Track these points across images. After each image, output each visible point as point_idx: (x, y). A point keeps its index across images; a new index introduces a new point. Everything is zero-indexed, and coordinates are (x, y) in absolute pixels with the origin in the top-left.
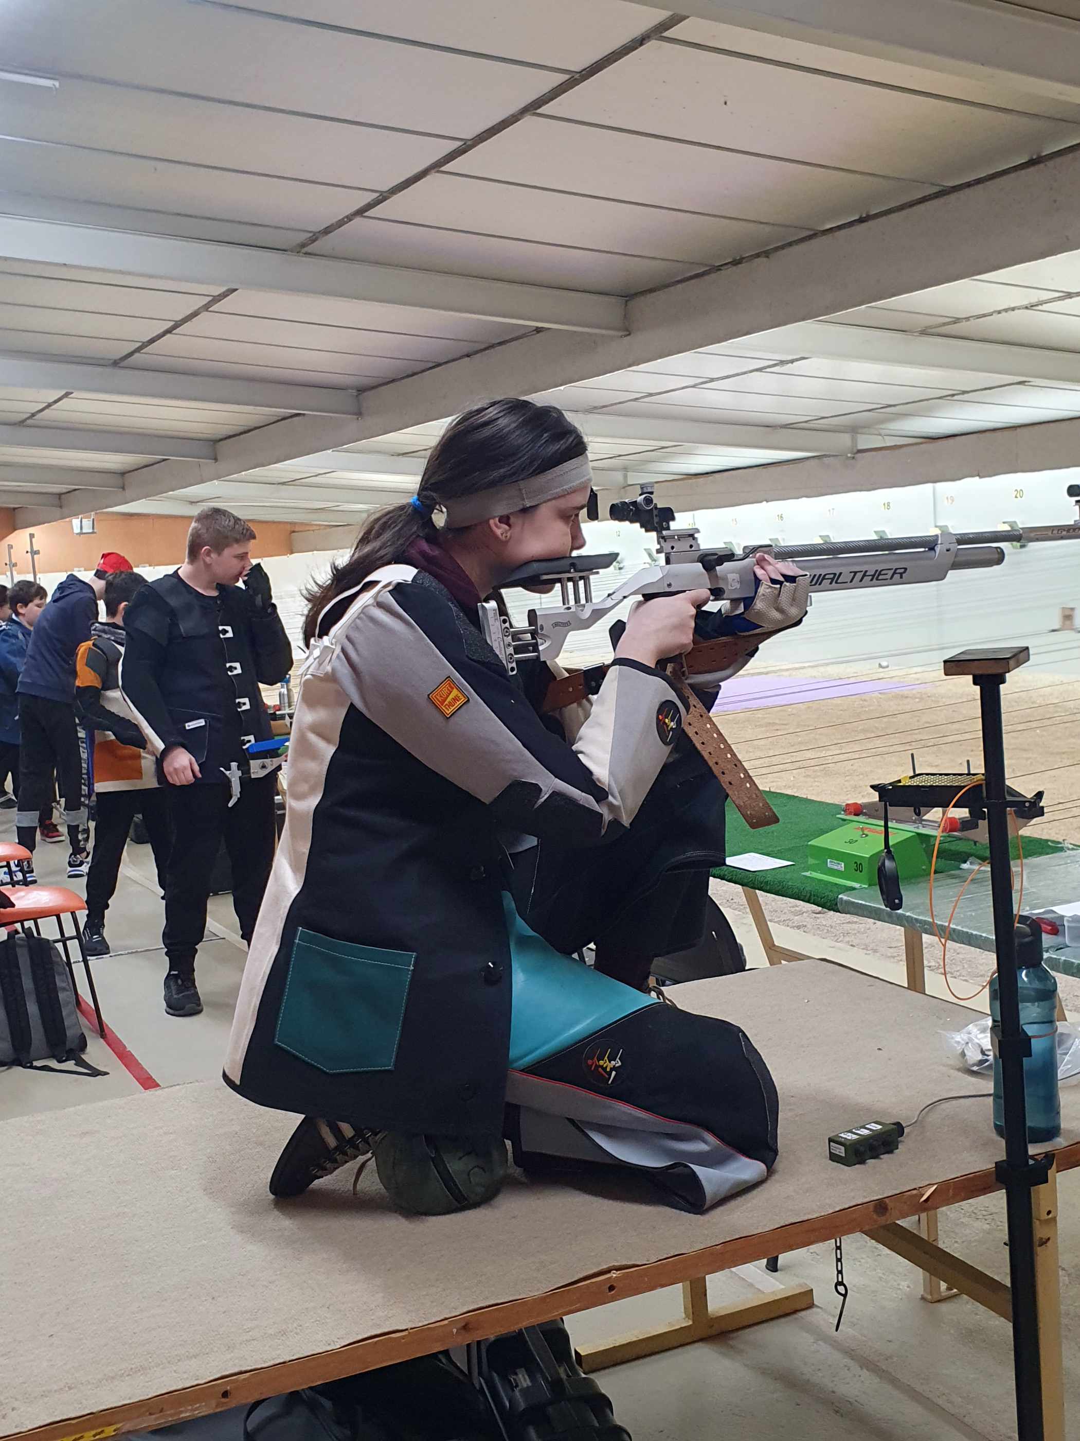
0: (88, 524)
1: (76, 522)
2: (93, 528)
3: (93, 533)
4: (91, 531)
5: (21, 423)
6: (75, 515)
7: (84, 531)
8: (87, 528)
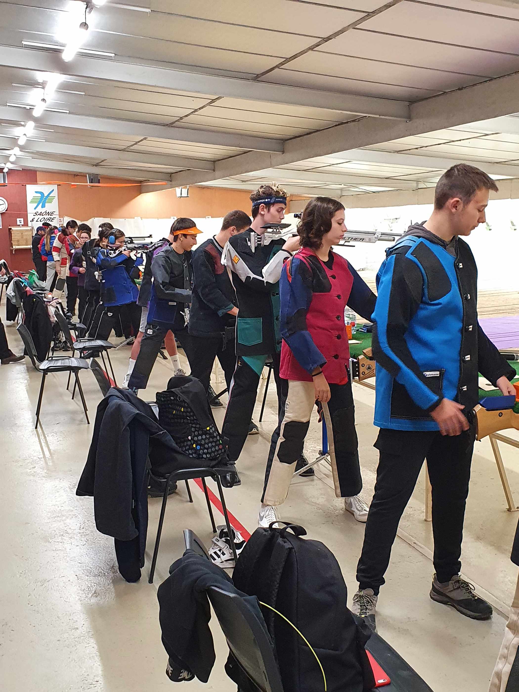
0: (185, 192)
1: (178, 190)
2: (188, 195)
3: (187, 197)
4: (186, 196)
5: (171, 125)
6: (178, 186)
7: (182, 196)
8: (184, 194)
